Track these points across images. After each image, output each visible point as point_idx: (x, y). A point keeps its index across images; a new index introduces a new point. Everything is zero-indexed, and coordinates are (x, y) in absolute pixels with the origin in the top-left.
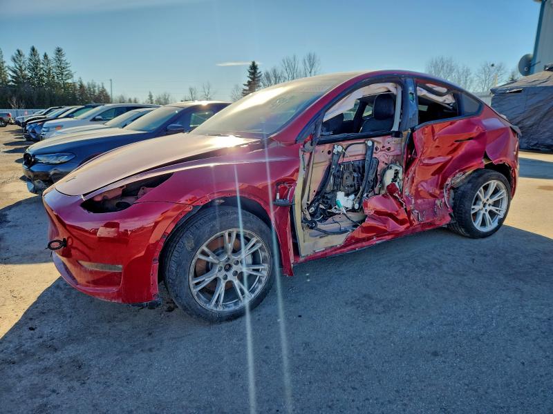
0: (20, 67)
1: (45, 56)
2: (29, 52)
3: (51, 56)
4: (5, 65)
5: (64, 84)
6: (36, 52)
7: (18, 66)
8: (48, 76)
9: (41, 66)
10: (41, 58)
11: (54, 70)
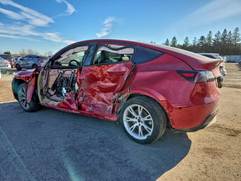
0: (218, 38)
1: (230, 32)
2: (223, 31)
3: (233, 32)
4: (212, 38)
5: (235, 44)
6: (226, 31)
7: (216, 38)
8: (228, 41)
9: (227, 37)
10: (228, 33)
11: (232, 38)
